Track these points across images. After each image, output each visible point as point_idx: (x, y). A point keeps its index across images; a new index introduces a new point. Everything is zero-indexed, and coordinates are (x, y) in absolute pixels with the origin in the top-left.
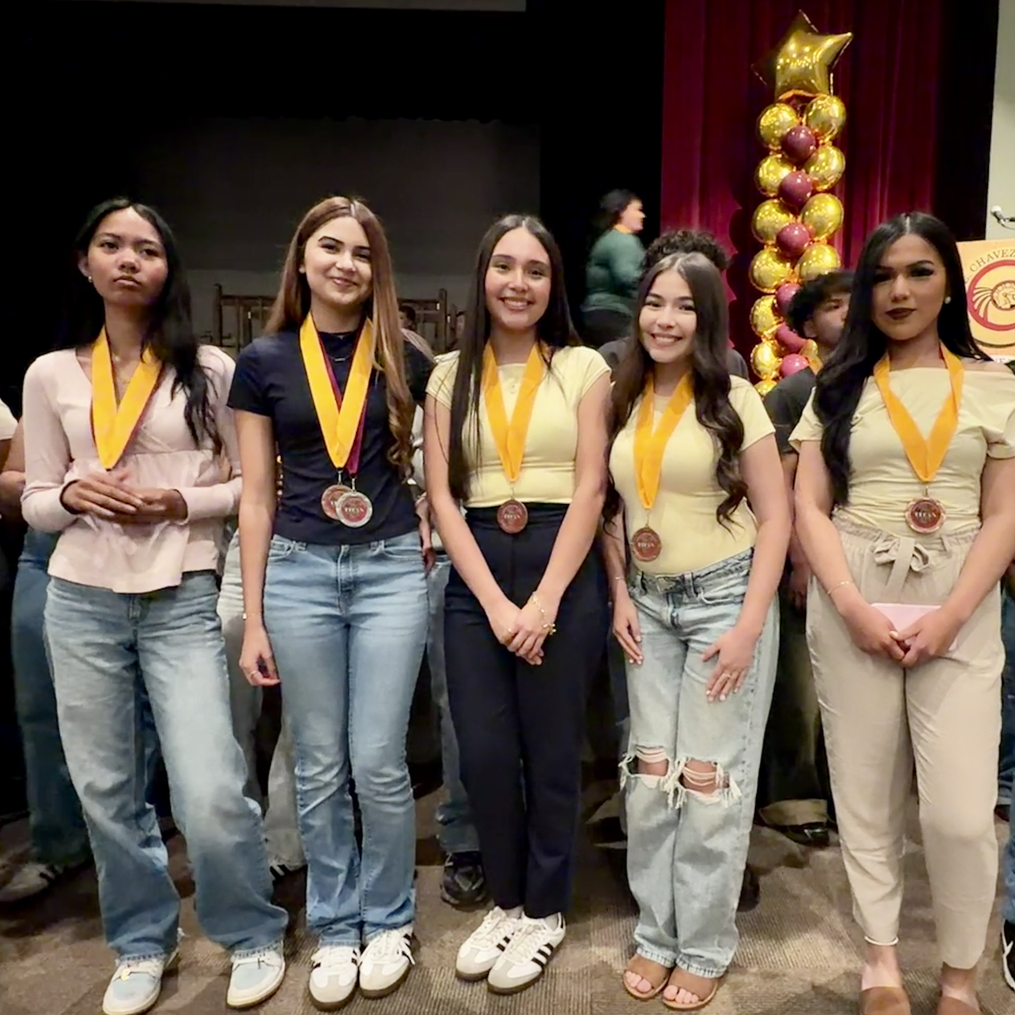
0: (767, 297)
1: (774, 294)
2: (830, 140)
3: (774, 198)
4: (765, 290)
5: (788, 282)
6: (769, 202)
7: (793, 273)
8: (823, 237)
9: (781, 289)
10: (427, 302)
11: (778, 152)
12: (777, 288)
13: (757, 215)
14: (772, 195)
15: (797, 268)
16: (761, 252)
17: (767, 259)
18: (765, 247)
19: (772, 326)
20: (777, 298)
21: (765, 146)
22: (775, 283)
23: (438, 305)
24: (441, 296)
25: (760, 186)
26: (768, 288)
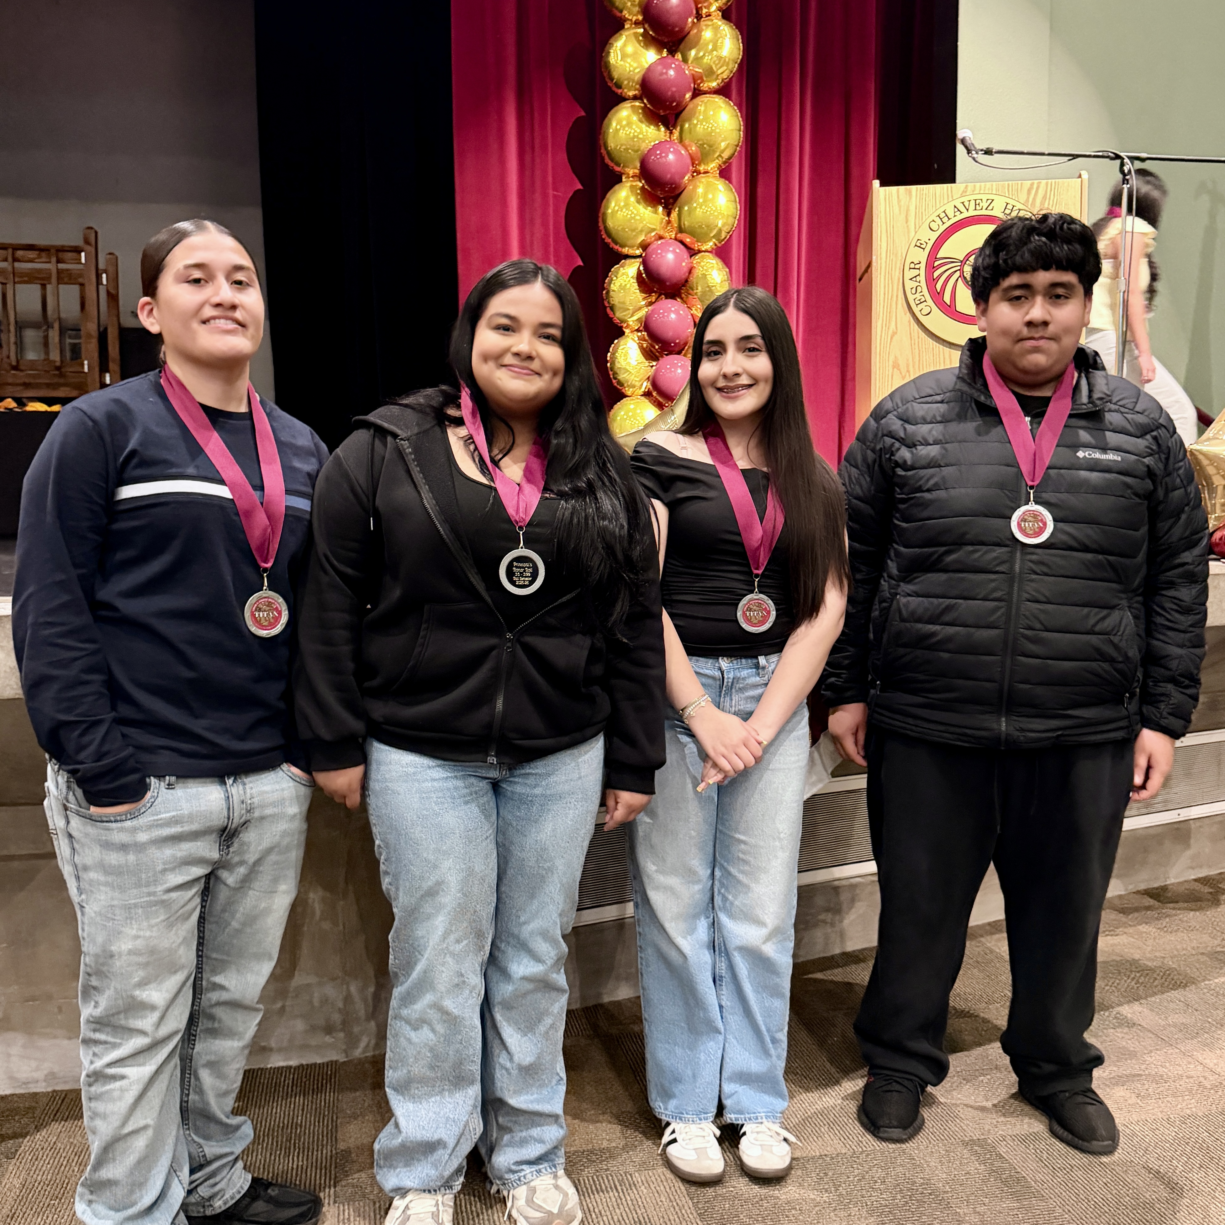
0: (628, 261)
1: (640, 256)
2: (719, 9)
3: (635, 98)
4: (625, 251)
5: (661, 238)
6: (627, 105)
7: (669, 222)
8: (713, 166)
9: (650, 249)
10: (61, 250)
11: (637, 23)
12: (645, 246)
13: (609, 124)
14: (631, 93)
15: (674, 215)
16: (617, 187)
17: (627, 198)
18: (624, 179)
19: (640, 308)
20: (645, 263)
21: (618, 14)
22: (642, 238)
23: (83, 254)
24: (87, 242)
25: (612, 79)
26: (631, 247)
